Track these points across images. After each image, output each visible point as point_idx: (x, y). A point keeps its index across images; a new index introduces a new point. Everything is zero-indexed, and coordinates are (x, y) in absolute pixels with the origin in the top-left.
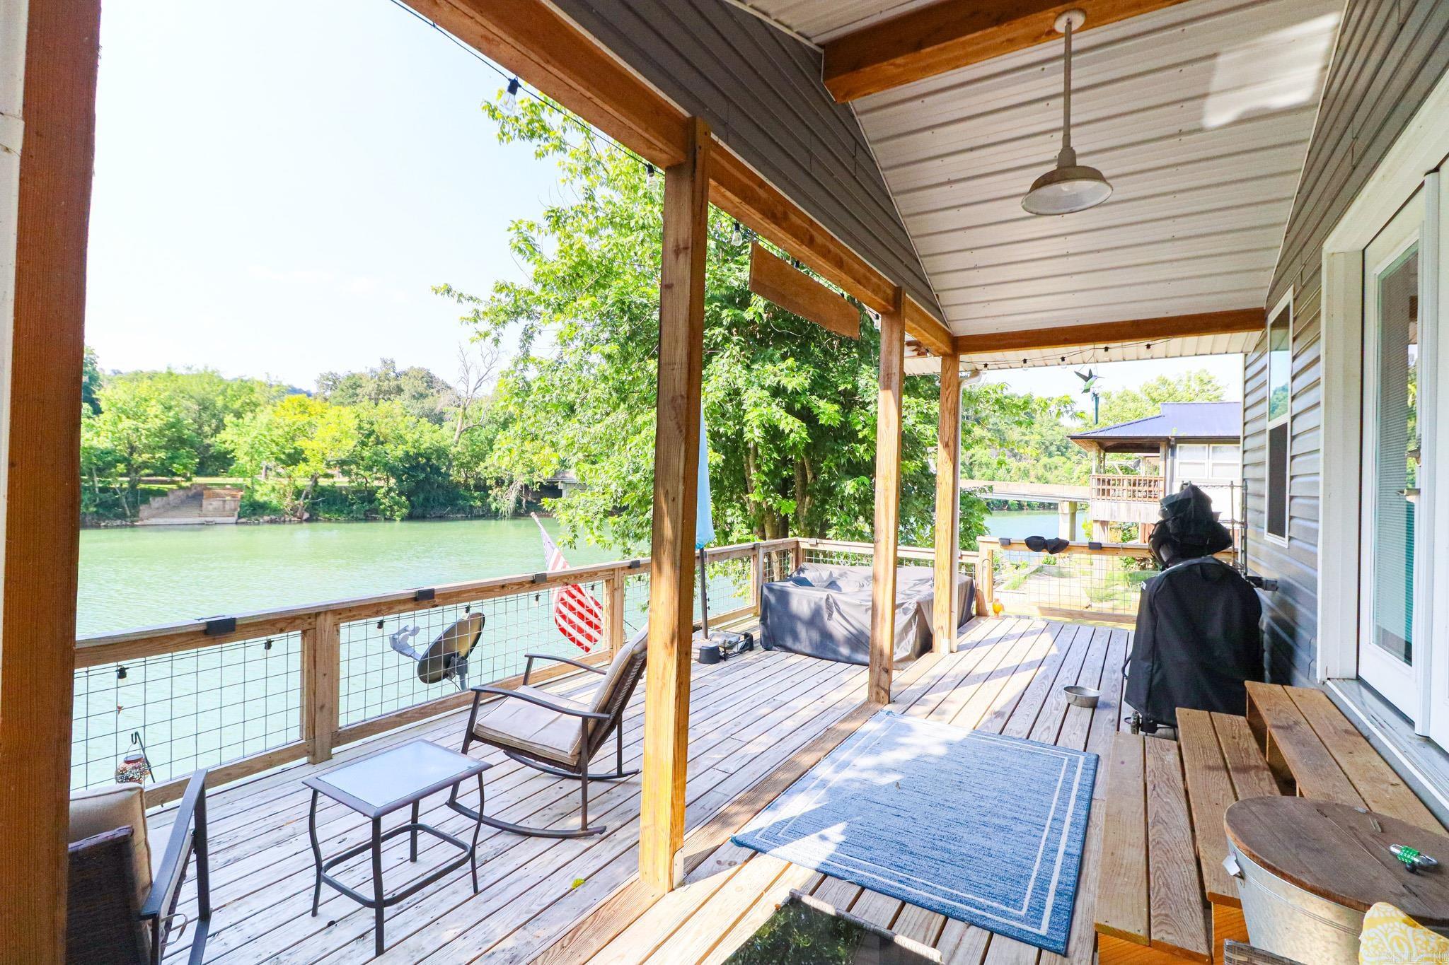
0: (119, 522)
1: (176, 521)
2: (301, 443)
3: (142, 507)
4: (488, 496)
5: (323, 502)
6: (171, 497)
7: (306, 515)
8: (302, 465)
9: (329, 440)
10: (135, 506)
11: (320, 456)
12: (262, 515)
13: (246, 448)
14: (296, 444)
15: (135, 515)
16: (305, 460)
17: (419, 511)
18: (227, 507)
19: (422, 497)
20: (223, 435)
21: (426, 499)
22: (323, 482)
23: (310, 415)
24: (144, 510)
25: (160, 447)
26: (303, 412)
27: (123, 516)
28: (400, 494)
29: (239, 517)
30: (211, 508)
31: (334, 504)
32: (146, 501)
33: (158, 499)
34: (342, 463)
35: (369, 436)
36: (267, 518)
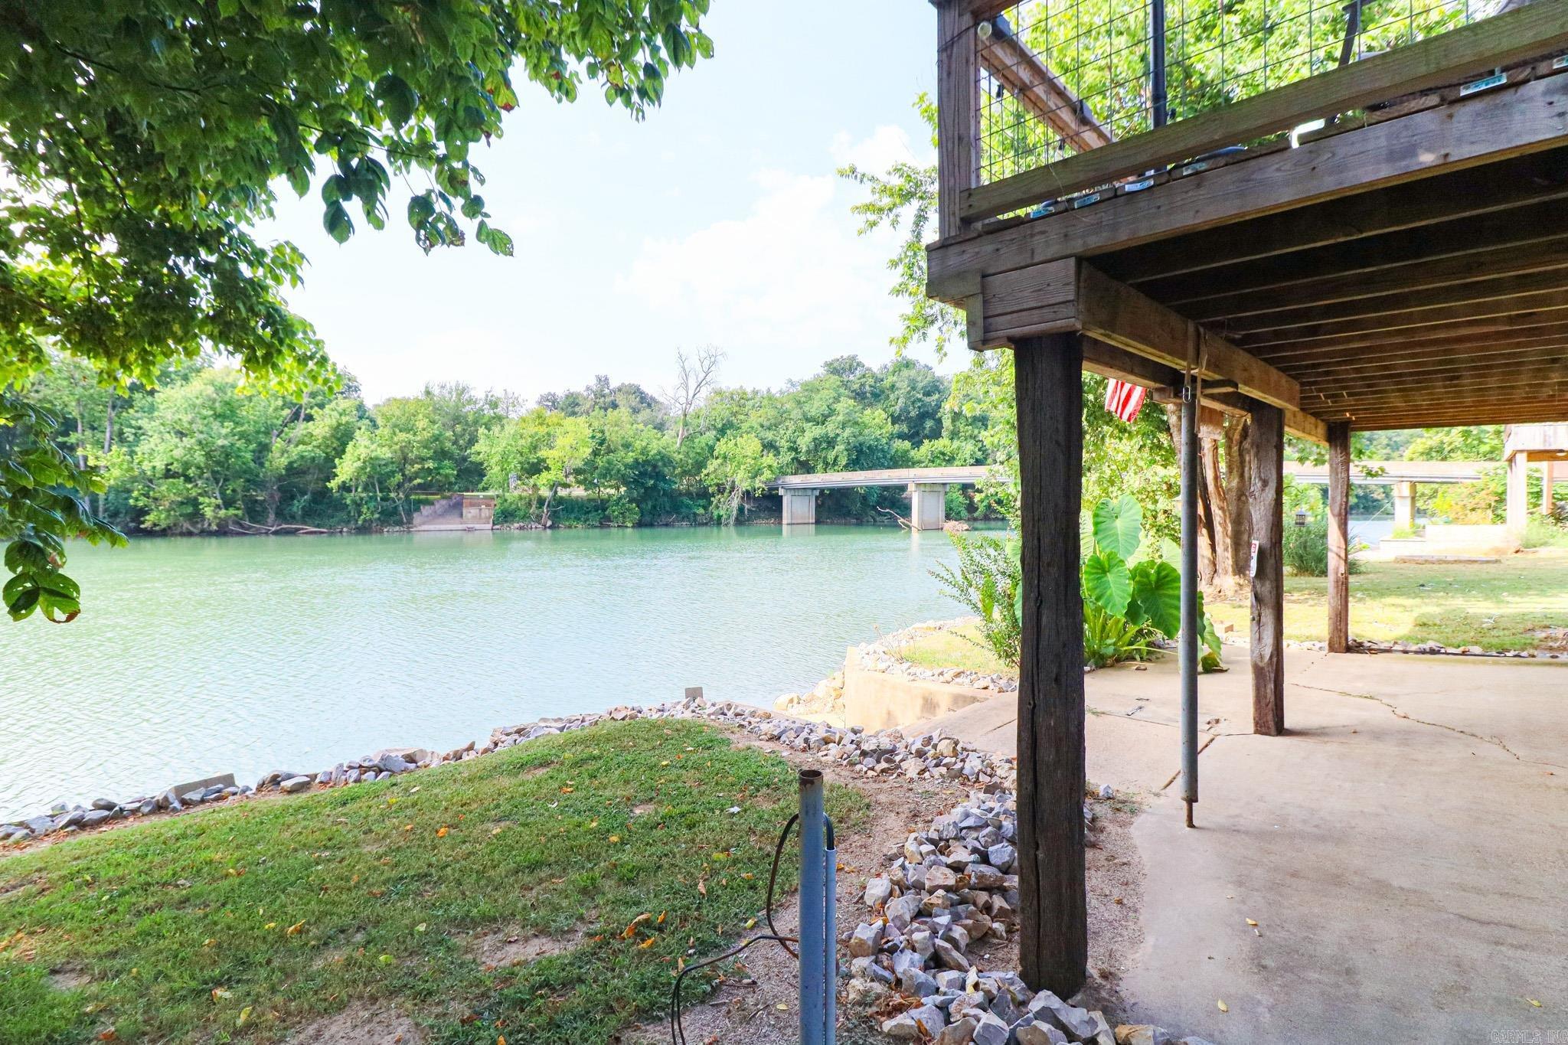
0: (397, 528)
1: (443, 527)
2: (543, 453)
3: (415, 515)
4: (710, 503)
5: (563, 510)
6: (437, 506)
7: (549, 523)
8: (544, 474)
9: (568, 448)
10: (409, 514)
11: (560, 464)
12: (512, 522)
13: (498, 458)
14: (539, 454)
15: (410, 521)
16: (548, 469)
17: (648, 519)
18: (483, 515)
19: (650, 504)
20: (477, 447)
21: (654, 507)
22: (562, 493)
23: (548, 426)
24: (417, 518)
25: (430, 458)
26: (541, 424)
27: (400, 523)
28: (630, 502)
29: (494, 524)
30: (469, 515)
31: (572, 511)
32: (418, 510)
33: (427, 507)
34: (578, 472)
35: (601, 444)
36: (516, 525)
